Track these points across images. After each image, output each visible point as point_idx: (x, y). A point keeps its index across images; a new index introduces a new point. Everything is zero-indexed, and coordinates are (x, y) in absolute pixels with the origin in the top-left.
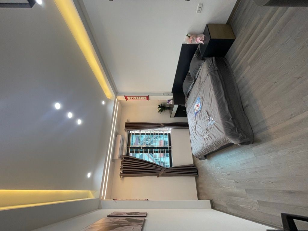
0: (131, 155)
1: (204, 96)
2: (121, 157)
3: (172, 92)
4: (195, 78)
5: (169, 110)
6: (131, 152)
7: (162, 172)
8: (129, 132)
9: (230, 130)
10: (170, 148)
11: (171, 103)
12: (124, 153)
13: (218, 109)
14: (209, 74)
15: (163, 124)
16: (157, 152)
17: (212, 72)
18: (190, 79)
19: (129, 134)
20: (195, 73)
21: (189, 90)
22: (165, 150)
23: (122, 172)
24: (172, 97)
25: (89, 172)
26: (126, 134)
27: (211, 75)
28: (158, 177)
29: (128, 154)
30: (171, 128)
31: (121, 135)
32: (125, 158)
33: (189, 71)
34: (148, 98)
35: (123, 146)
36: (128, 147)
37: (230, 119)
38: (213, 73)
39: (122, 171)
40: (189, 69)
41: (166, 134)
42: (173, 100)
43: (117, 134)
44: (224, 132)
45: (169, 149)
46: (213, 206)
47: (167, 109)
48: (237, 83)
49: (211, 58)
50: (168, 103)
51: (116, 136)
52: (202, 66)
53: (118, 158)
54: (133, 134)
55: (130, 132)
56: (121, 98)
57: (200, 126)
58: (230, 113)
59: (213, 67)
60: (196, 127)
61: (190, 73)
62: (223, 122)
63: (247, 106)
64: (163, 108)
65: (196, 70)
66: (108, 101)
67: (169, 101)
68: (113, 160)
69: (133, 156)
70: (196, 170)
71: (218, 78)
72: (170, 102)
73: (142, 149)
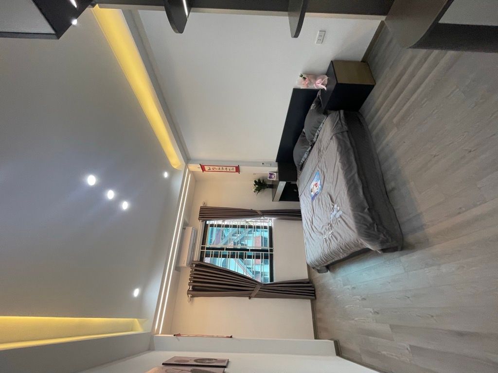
0: (207, 260)
1: (325, 170)
2: (191, 263)
3: (276, 162)
4: (312, 141)
5: (271, 189)
6: (208, 256)
7: (257, 291)
8: (206, 222)
9: (366, 227)
10: (271, 251)
11: (275, 178)
12: (196, 257)
13: (348, 193)
14: (334, 137)
15: (261, 211)
16: (250, 257)
17: (339, 133)
18: (305, 142)
19: (206, 226)
20: (312, 133)
21: (303, 160)
22: (262, 254)
23: (191, 289)
24: (276, 169)
26: (200, 225)
27: (337, 138)
28: (250, 298)
29: (202, 259)
30: (273, 219)
31: (191, 228)
32: (197, 265)
33: (304, 130)
34: (238, 169)
35: (194, 245)
36: (203, 248)
37: (366, 210)
38: (340, 136)
39: (191, 286)
40: (303, 127)
41: (265, 227)
42: (278, 174)
43: (185, 225)
44: (355, 230)
45: (269, 253)
46: (339, 351)
47: (267, 188)
48: (377, 152)
49: (338, 112)
50: (270, 177)
51: (184, 229)
52: (323, 123)
53: (185, 265)
54: (212, 226)
55: (208, 222)
56: (195, 167)
57: (319, 217)
58: (365, 200)
59: (340, 125)
60: (313, 218)
61: (304, 133)
62: (354, 214)
63: (393, 189)
64: (261, 185)
65: (315, 129)
66: (173, 172)
67: (271, 174)
68: (178, 268)
70: (313, 289)
71: (348, 143)
72: (273, 176)
73: (225, 251)
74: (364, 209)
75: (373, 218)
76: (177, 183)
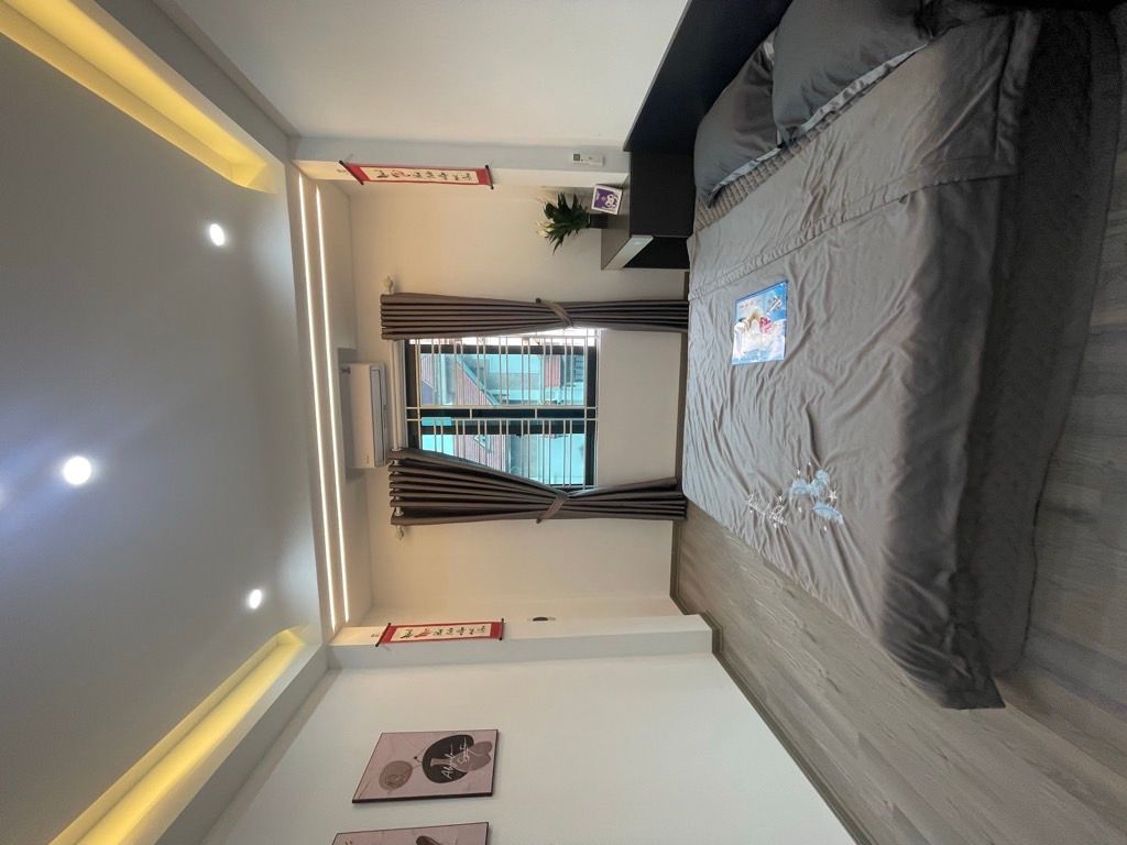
0: (428, 443)
2: (387, 455)
3: (625, 150)
5: (600, 230)
6: (428, 430)
7: (559, 503)
8: (407, 342)
10: (592, 414)
11: (615, 206)
12: (399, 439)
14: (922, 200)
15: (558, 303)
16: (536, 429)
17: (956, 184)
18: (757, 117)
19: (410, 357)
20: (807, 100)
21: (731, 178)
22: (568, 423)
23: (398, 513)
24: (623, 177)
25: (256, 587)
26: (391, 352)
27: (940, 209)
28: (539, 521)
29: (414, 443)
30: (600, 330)
31: (367, 367)
32: (403, 463)
33: (768, 48)
34: (485, 176)
35: (385, 409)
36: (410, 414)
37: (942, 579)
39: (398, 509)
40: (770, 25)
41: (578, 351)
42: (628, 192)
43: (347, 361)
44: (875, 619)
45: (585, 419)
46: (719, 648)
47: (588, 227)
50: (599, 203)
51: (344, 372)
53: (371, 465)
54: (426, 349)
55: (412, 342)
56: (330, 171)
57: (744, 427)
58: (953, 546)
60: (727, 412)
62: (894, 578)
64: (567, 216)
65: (830, 87)
67: (603, 193)
68: (352, 473)
69: (439, 451)
71: (985, 257)
72: (610, 200)
73: (471, 419)
74: (936, 570)
75: (952, 612)
76: (276, 251)
